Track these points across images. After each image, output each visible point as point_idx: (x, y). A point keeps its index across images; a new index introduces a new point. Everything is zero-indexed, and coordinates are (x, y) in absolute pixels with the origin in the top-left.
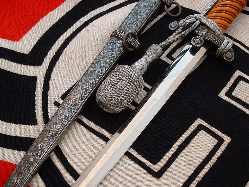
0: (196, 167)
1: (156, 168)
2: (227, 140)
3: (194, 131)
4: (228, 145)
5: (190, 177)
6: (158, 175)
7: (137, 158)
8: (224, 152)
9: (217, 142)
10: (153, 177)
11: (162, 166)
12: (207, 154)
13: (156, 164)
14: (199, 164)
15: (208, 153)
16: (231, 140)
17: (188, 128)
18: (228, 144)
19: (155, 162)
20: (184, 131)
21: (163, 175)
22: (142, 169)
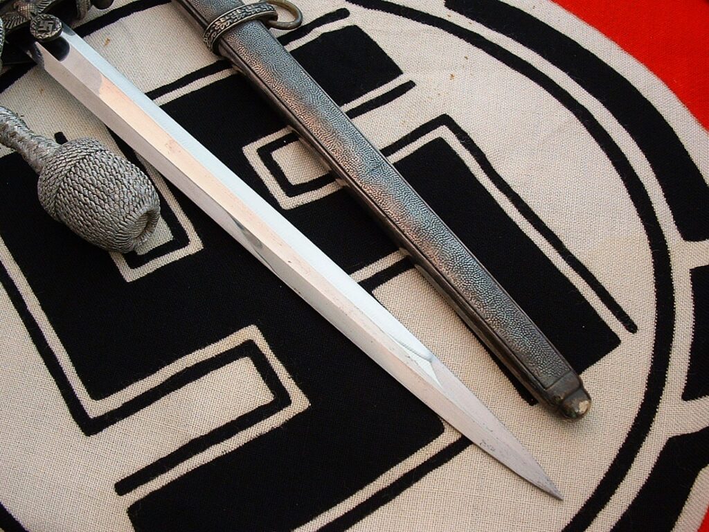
0: (187, 441)
1: (95, 408)
2: (299, 402)
3: (226, 351)
4: (294, 417)
5: (161, 460)
6: (91, 426)
7: (62, 371)
8: (274, 432)
9: (270, 400)
10: (78, 429)
11: (110, 409)
12: (229, 421)
13: (98, 400)
14: (198, 436)
15: (234, 418)
16: (309, 407)
17: (216, 340)
18: (297, 415)
19: (97, 393)
20: (203, 345)
21: (101, 430)
22: (61, 401)
